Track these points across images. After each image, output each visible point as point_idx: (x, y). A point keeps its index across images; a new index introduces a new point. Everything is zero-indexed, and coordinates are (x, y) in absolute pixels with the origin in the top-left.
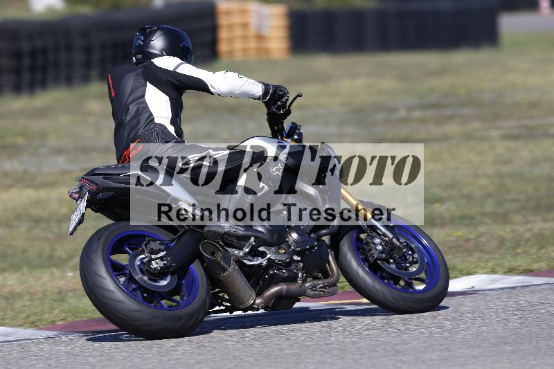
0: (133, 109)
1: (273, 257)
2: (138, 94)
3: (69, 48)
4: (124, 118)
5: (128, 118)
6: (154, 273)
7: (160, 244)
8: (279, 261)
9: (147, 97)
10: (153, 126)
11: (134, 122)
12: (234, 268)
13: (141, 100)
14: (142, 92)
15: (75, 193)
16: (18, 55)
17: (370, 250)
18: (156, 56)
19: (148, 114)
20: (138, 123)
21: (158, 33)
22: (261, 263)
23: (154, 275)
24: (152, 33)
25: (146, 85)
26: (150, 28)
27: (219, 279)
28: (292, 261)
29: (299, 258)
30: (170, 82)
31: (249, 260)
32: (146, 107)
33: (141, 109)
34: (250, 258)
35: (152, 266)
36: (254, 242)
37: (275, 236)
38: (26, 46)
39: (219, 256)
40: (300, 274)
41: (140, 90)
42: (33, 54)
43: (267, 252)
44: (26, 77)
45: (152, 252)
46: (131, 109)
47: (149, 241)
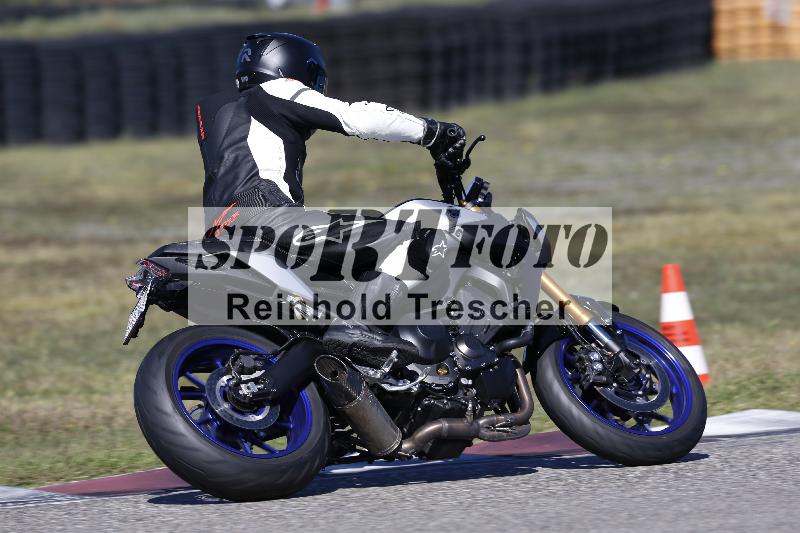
0: (229, 157)
1: (428, 380)
2: (237, 135)
3: (499, 45)
4: (216, 171)
5: (222, 170)
6: (244, 403)
7: (255, 359)
8: (437, 385)
9: (250, 140)
10: (256, 183)
11: (230, 177)
12: (366, 396)
13: (241, 144)
14: (243, 132)
15: (137, 282)
16: (425, 56)
17: (585, 370)
18: (268, 78)
19: (250, 165)
20: (236, 177)
21: (273, 44)
22: (410, 389)
23: (243, 405)
24: (264, 44)
25: (249, 122)
26: (261, 37)
27: (344, 412)
28: (457, 386)
29: (470, 382)
30: (284, 116)
31: (391, 385)
32: (249, 154)
33: (240, 158)
34: (391, 380)
35: (241, 392)
36: (398, 357)
37: (433, 348)
38: (436, 43)
39: (343, 378)
40: (470, 405)
41: (240, 129)
42: (447, 54)
43: (419, 372)
44: (437, 87)
45: (243, 371)
46: (226, 157)
47: (239, 355)
